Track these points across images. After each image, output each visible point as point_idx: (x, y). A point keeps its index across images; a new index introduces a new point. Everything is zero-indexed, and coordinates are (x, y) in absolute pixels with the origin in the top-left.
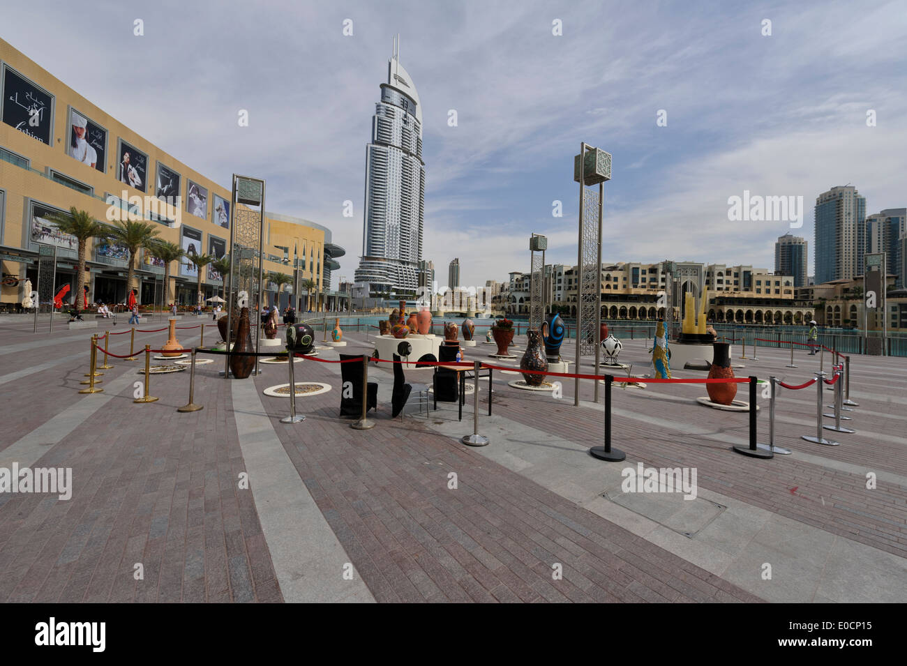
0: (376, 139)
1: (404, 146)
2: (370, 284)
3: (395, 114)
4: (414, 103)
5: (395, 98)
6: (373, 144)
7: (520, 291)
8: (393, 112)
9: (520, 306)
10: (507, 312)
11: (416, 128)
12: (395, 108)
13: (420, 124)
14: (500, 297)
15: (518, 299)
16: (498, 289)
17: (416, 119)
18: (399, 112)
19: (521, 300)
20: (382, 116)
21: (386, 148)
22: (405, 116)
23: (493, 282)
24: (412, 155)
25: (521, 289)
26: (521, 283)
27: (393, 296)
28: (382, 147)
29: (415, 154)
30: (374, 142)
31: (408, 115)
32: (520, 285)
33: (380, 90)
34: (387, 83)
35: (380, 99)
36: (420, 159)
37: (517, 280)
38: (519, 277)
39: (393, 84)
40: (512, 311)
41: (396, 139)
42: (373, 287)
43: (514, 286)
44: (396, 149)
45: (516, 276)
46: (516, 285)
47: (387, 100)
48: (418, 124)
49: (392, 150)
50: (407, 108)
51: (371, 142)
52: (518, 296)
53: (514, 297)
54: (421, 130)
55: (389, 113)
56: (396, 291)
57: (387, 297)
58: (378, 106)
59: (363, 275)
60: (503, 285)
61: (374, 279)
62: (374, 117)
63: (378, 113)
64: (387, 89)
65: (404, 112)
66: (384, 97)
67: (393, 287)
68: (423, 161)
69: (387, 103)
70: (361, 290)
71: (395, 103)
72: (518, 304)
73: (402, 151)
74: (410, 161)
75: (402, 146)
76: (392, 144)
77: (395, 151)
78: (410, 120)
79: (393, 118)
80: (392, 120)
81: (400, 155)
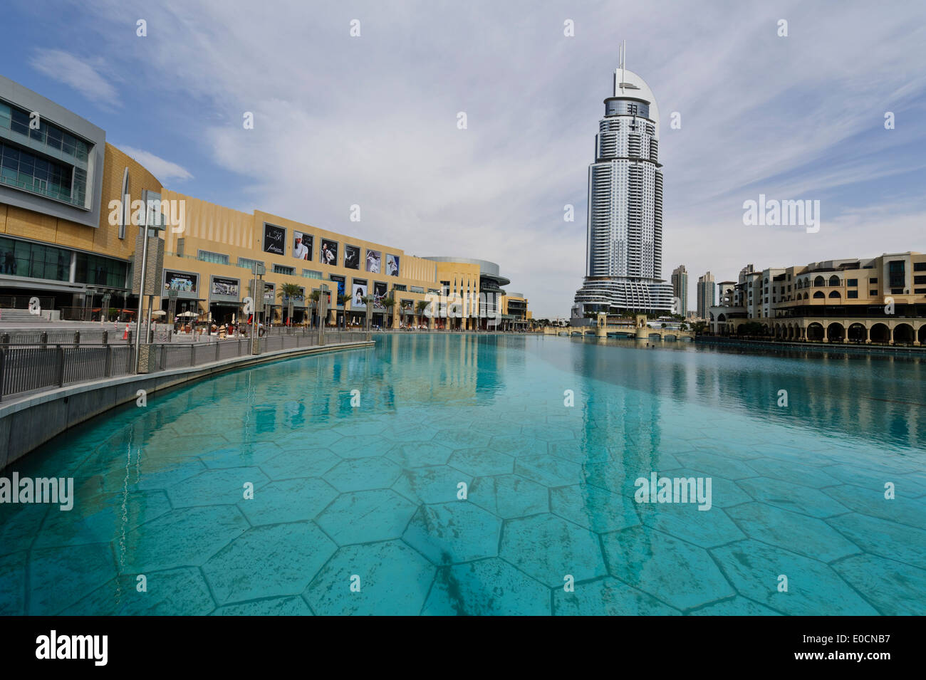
0: (599, 157)
1: (631, 154)
3: (621, 124)
4: (647, 104)
5: (623, 107)
6: (596, 162)
8: (619, 123)
11: (649, 129)
12: (621, 118)
13: (655, 123)
17: (648, 120)
18: (626, 121)
20: (606, 131)
21: (610, 163)
22: (634, 122)
24: (642, 160)
28: (606, 163)
29: (648, 158)
31: (638, 119)
33: (604, 106)
34: (612, 96)
35: (604, 115)
36: (655, 162)
37: (729, 291)
38: (732, 287)
39: (619, 94)
41: (622, 150)
42: (587, 307)
43: (723, 299)
44: (621, 160)
45: (727, 287)
47: (612, 113)
48: (651, 125)
49: (617, 163)
50: (636, 113)
51: (593, 162)
54: (656, 129)
55: (614, 126)
58: (602, 123)
59: (583, 296)
62: (597, 136)
63: (601, 130)
64: (612, 102)
65: (632, 118)
66: (609, 112)
68: (659, 162)
69: (612, 116)
70: (578, 311)
71: (621, 113)
73: (628, 160)
74: (639, 168)
75: (629, 155)
76: (616, 156)
77: (620, 163)
78: (640, 124)
79: (618, 130)
80: (617, 132)
81: (626, 165)
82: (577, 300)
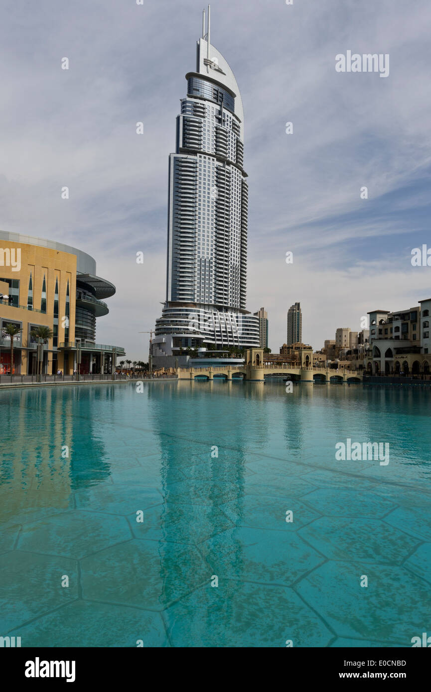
0: (181, 146)
1: (218, 152)
2: (174, 338)
3: (206, 110)
4: (232, 95)
5: (207, 89)
6: (177, 153)
7: (386, 339)
8: (204, 109)
9: (387, 363)
10: (365, 373)
11: (235, 128)
12: (206, 103)
13: (240, 122)
14: (356, 351)
15: (383, 351)
16: (354, 340)
17: (234, 115)
18: (211, 108)
19: (389, 353)
20: (189, 115)
21: (195, 157)
22: (220, 112)
23: (347, 330)
24: (229, 163)
25: (389, 336)
26: (389, 327)
27: (202, 353)
28: (189, 157)
29: (235, 162)
30: (179, 151)
31: (224, 111)
32: (386, 330)
33: (187, 82)
34: (195, 71)
35: (187, 93)
36: (241, 169)
37: (381, 322)
38: (385, 317)
39: (203, 71)
40: (374, 371)
41: (208, 144)
42: (177, 342)
43: (377, 332)
44: (207, 157)
45: (379, 317)
46: (380, 330)
47: (195, 93)
48: (237, 122)
49: (202, 159)
50: (221, 102)
51: (175, 151)
52: (384, 346)
53: (376, 348)
54: (242, 130)
55: (198, 110)
56: (209, 346)
57: (195, 355)
58: (184, 103)
59: (165, 326)
60: (361, 335)
61: (178, 331)
62: (178, 118)
63: (183, 112)
64: (195, 79)
65: (218, 107)
66: (192, 90)
67: (204, 341)
68: (245, 170)
69: (196, 98)
70: (162, 346)
71: (206, 96)
72: (383, 359)
73: (215, 159)
74: (227, 172)
75: (216, 153)
76: (202, 150)
77: (207, 160)
78: (226, 118)
79: (204, 117)
80: (202, 119)
81: (213, 164)
82: (159, 332)
